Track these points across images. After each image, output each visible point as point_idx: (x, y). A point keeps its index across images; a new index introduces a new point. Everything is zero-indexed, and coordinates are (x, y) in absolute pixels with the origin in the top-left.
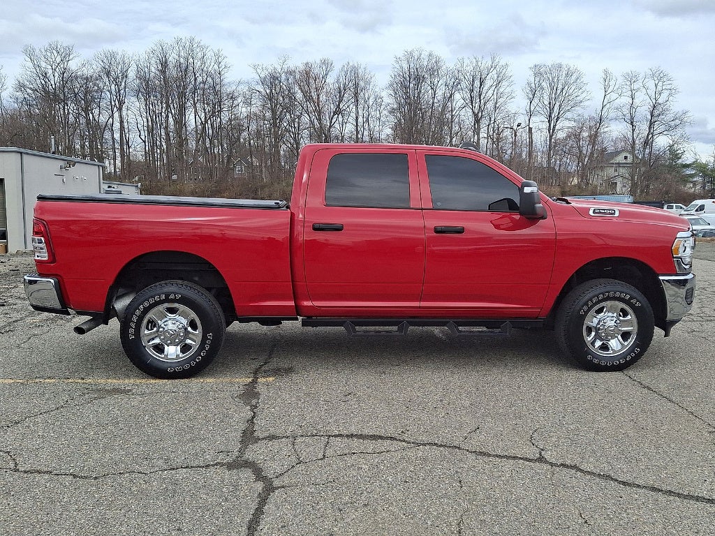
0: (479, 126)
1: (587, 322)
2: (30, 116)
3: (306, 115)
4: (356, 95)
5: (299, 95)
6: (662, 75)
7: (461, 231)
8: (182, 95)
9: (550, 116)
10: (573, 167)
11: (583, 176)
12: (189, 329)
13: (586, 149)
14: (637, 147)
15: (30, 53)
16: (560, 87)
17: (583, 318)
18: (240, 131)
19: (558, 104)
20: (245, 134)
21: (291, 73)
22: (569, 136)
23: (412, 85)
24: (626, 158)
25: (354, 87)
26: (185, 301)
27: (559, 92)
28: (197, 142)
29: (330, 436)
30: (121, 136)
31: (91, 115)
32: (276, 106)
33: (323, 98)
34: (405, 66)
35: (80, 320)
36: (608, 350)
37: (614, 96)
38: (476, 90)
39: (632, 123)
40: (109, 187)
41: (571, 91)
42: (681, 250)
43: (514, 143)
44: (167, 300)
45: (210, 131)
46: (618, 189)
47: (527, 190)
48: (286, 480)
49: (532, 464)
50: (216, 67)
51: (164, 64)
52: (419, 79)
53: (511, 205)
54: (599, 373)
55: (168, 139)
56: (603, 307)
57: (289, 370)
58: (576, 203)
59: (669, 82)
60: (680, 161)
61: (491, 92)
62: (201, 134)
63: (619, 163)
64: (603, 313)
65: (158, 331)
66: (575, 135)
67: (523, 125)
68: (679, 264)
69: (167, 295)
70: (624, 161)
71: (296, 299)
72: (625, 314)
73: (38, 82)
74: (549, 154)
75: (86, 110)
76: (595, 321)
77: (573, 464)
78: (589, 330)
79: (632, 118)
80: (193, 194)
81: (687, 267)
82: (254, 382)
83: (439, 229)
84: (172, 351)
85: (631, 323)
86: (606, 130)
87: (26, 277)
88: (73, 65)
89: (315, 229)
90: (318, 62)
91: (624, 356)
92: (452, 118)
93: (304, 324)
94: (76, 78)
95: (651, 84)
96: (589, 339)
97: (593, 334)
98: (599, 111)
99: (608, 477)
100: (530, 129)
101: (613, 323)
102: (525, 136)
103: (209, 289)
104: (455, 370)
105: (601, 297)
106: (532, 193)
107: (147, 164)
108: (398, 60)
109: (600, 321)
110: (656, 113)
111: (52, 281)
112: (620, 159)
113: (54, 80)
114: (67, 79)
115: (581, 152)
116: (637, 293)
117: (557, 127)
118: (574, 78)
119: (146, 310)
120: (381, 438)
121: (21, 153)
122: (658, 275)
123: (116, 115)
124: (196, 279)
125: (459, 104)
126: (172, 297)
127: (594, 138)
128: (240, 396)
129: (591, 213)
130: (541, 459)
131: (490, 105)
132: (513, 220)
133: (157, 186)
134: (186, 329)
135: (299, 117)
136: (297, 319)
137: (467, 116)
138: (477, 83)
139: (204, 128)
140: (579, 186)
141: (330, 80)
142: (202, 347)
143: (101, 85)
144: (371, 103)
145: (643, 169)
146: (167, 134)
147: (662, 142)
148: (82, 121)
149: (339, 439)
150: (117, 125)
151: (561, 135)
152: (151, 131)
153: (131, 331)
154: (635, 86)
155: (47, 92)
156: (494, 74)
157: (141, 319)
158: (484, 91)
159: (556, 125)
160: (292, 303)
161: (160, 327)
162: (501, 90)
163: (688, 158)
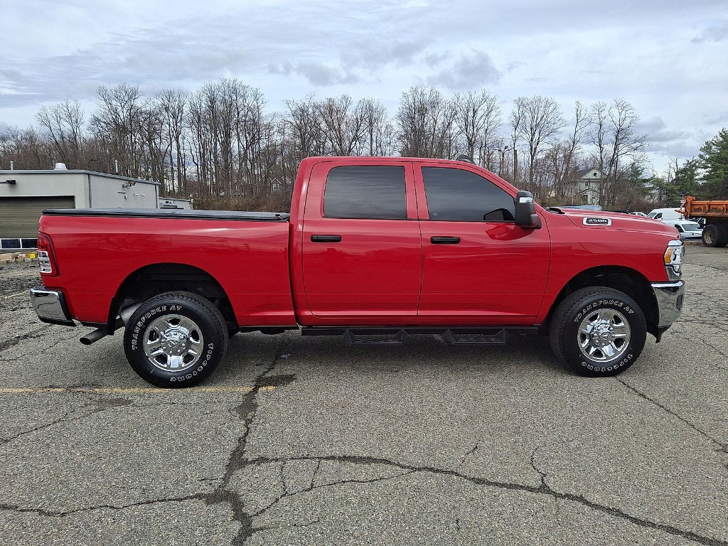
0: (472, 150)
1: (581, 330)
2: (103, 143)
3: (330, 141)
4: (371, 124)
5: (323, 125)
6: (625, 105)
7: (457, 241)
8: (227, 125)
9: (532, 140)
10: (551, 183)
11: (559, 190)
12: (191, 339)
13: (562, 168)
14: (604, 165)
15: (103, 94)
16: (540, 116)
17: (577, 325)
18: (275, 156)
19: (538, 130)
20: (279, 158)
21: (316, 107)
22: (547, 157)
23: (416, 116)
24: (595, 174)
25: (370, 117)
26: (185, 311)
27: (539, 120)
28: (241, 165)
29: (321, 458)
30: (179, 161)
31: (153, 144)
32: (305, 134)
33: (343, 127)
34: (411, 100)
35: (86, 331)
36: (602, 356)
37: (585, 123)
38: (470, 119)
39: (600, 146)
40: (167, 202)
41: (549, 119)
42: (672, 257)
43: (502, 162)
44: (168, 312)
45: (251, 156)
46: (589, 201)
47: (523, 200)
48: (266, 519)
49: (534, 495)
50: (255, 102)
51: (212, 101)
52: (422, 111)
53: (506, 215)
54: (593, 379)
55: (216, 163)
56: (597, 315)
57: (290, 379)
58: (569, 213)
59: (631, 111)
60: (640, 177)
61: (482, 120)
62: (243, 158)
63: (589, 179)
64: (596, 321)
65: (160, 342)
66: (552, 156)
67: (509, 148)
68: (671, 271)
69: (168, 307)
70: (594, 177)
71: (295, 308)
72: (617, 320)
73: (110, 117)
74: (531, 172)
75: (150, 140)
76: (589, 328)
77: (579, 495)
78: (584, 337)
79: (600, 141)
80: (237, 209)
81: (678, 274)
82: (255, 390)
83: (435, 239)
84: (175, 361)
85: (623, 329)
86: (578, 151)
87: (32, 290)
88: (139, 103)
89: (313, 240)
90: (340, 98)
91: (618, 362)
92: (450, 143)
93: (303, 333)
94: (141, 113)
95: (616, 113)
96: (584, 345)
97: (587, 341)
98: (572, 136)
99: (619, 513)
100: (515, 151)
101: (606, 330)
102: (511, 156)
103: (212, 300)
104: (452, 377)
105: (595, 305)
106: (528, 203)
107: (200, 183)
108: (405, 95)
109: (593, 328)
110: (620, 137)
111: (56, 294)
112: (590, 175)
113: (123, 115)
114: (134, 115)
115: (557, 170)
116: (629, 300)
117: (538, 149)
118: (551, 108)
119: (148, 322)
120: (375, 461)
121: (89, 175)
122: (651, 283)
123: (174, 144)
124: (200, 289)
125: (456, 131)
126: (173, 308)
127: (568, 158)
128: (237, 409)
129: (585, 222)
130: (544, 489)
131: (482, 132)
132: (508, 230)
133: (207, 201)
134: (188, 339)
135: (324, 143)
136: (298, 328)
137: (462, 140)
138: (471, 114)
139: (246, 153)
140: (556, 197)
141: (349, 113)
142: (203, 357)
143: (161, 118)
144: (383, 131)
145: (610, 184)
146: (216, 157)
147: (625, 161)
148: (146, 148)
149: (331, 462)
150: (175, 151)
151: (540, 156)
152: (202, 156)
153: (134, 342)
154: (603, 115)
155: (117, 125)
156: (484, 107)
157: (143, 330)
158: (477, 120)
159: (536, 147)
160: (292, 313)
161: (162, 337)
162: (490, 119)
163: (646, 175)
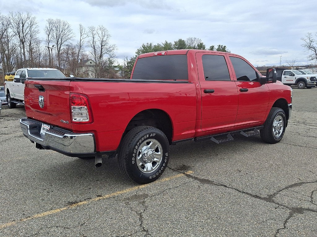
6: (104, 29)
7: (247, 90)
9: (58, 43)
16: (61, 30)
24: (91, 63)
37: (85, 36)
41: (66, 33)
44: (149, 138)
56: (276, 118)
60: (113, 65)
63: (88, 65)
72: (280, 120)
82: (186, 175)
85: (282, 123)
89: (205, 92)
95: (100, 32)
98: (79, 42)
105: (278, 114)
110: (103, 44)
112: (89, 63)
118: (67, 26)
119: (139, 145)
120: (300, 184)
122: (288, 104)
126: (151, 135)
128: (203, 183)
138: (21, 25)
157: (137, 151)
159: (60, 47)
160: (194, 131)
